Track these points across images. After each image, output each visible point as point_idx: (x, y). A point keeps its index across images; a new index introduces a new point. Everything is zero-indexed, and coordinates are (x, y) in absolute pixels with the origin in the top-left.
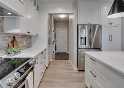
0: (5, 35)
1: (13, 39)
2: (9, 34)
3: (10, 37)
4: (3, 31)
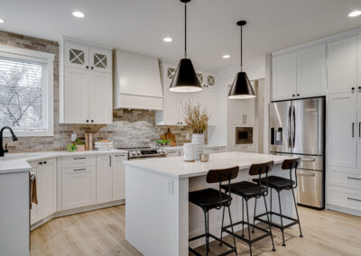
0: (157, 127)
1: (167, 131)
3: (163, 129)
4: (154, 124)
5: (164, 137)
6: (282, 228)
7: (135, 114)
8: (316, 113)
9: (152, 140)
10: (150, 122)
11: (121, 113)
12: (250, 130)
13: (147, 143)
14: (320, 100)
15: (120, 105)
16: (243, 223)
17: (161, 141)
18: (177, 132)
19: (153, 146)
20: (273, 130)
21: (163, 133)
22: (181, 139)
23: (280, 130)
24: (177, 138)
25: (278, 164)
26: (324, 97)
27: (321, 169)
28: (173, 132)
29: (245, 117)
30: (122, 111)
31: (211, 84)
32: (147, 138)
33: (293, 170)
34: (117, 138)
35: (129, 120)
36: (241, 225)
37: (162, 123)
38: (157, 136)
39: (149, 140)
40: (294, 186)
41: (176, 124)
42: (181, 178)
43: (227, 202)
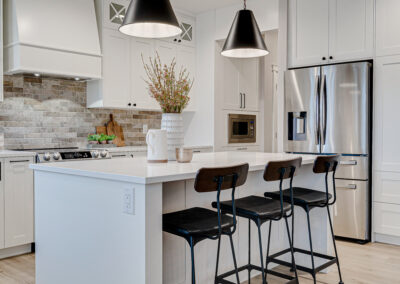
0: (89, 112)
1: (108, 118)
2: (98, 109)
3: (101, 115)
4: (84, 105)
5: (102, 129)
6: (313, 272)
7: (48, 84)
8: (356, 92)
9: (81, 135)
10: (76, 101)
11: (19, 82)
12: (252, 119)
13: (70, 140)
14: (365, 67)
15: (18, 66)
16: (250, 267)
17: (98, 137)
18: (127, 121)
19: (82, 147)
20: (291, 115)
21: (100, 122)
22: (133, 135)
23: (303, 115)
24: (127, 133)
25: (307, 165)
26: (371, 61)
27: (366, 177)
28: (119, 121)
29: (243, 97)
30: (22, 79)
31: (186, 38)
32: (71, 130)
33: (330, 174)
34: (12, 130)
35: (36, 97)
36: (246, 271)
37: (99, 104)
38: (89, 127)
39: (73, 135)
40: (331, 201)
41: (124, 106)
42: (150, 184)
43: (228, 228)
